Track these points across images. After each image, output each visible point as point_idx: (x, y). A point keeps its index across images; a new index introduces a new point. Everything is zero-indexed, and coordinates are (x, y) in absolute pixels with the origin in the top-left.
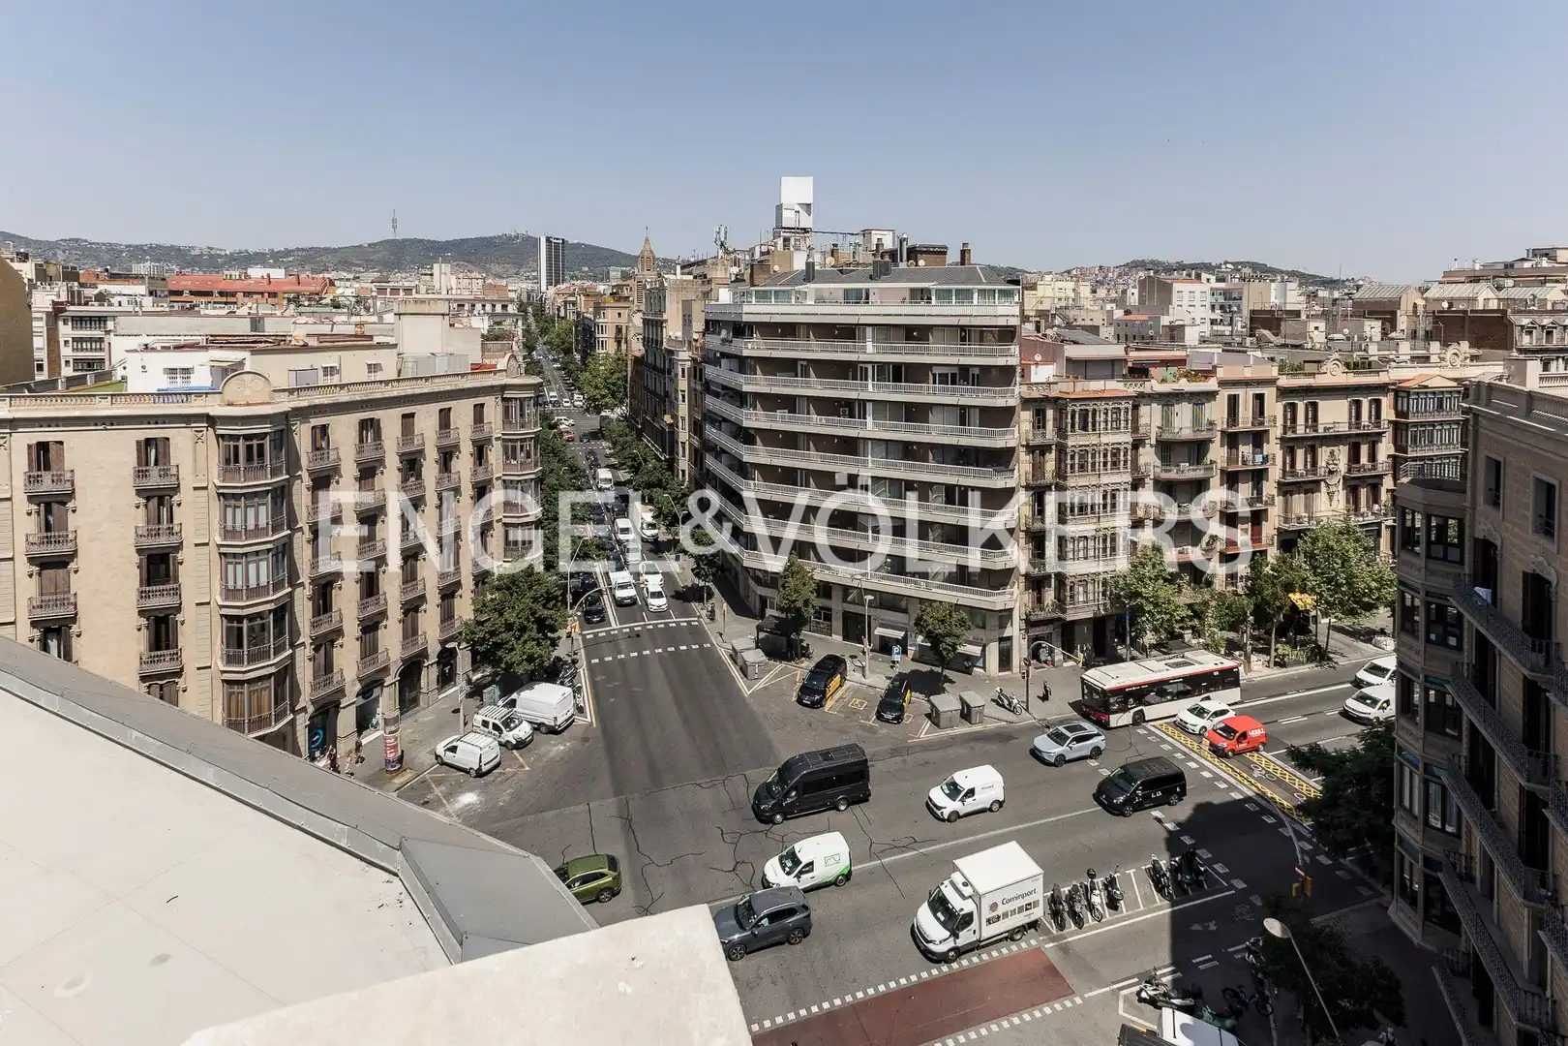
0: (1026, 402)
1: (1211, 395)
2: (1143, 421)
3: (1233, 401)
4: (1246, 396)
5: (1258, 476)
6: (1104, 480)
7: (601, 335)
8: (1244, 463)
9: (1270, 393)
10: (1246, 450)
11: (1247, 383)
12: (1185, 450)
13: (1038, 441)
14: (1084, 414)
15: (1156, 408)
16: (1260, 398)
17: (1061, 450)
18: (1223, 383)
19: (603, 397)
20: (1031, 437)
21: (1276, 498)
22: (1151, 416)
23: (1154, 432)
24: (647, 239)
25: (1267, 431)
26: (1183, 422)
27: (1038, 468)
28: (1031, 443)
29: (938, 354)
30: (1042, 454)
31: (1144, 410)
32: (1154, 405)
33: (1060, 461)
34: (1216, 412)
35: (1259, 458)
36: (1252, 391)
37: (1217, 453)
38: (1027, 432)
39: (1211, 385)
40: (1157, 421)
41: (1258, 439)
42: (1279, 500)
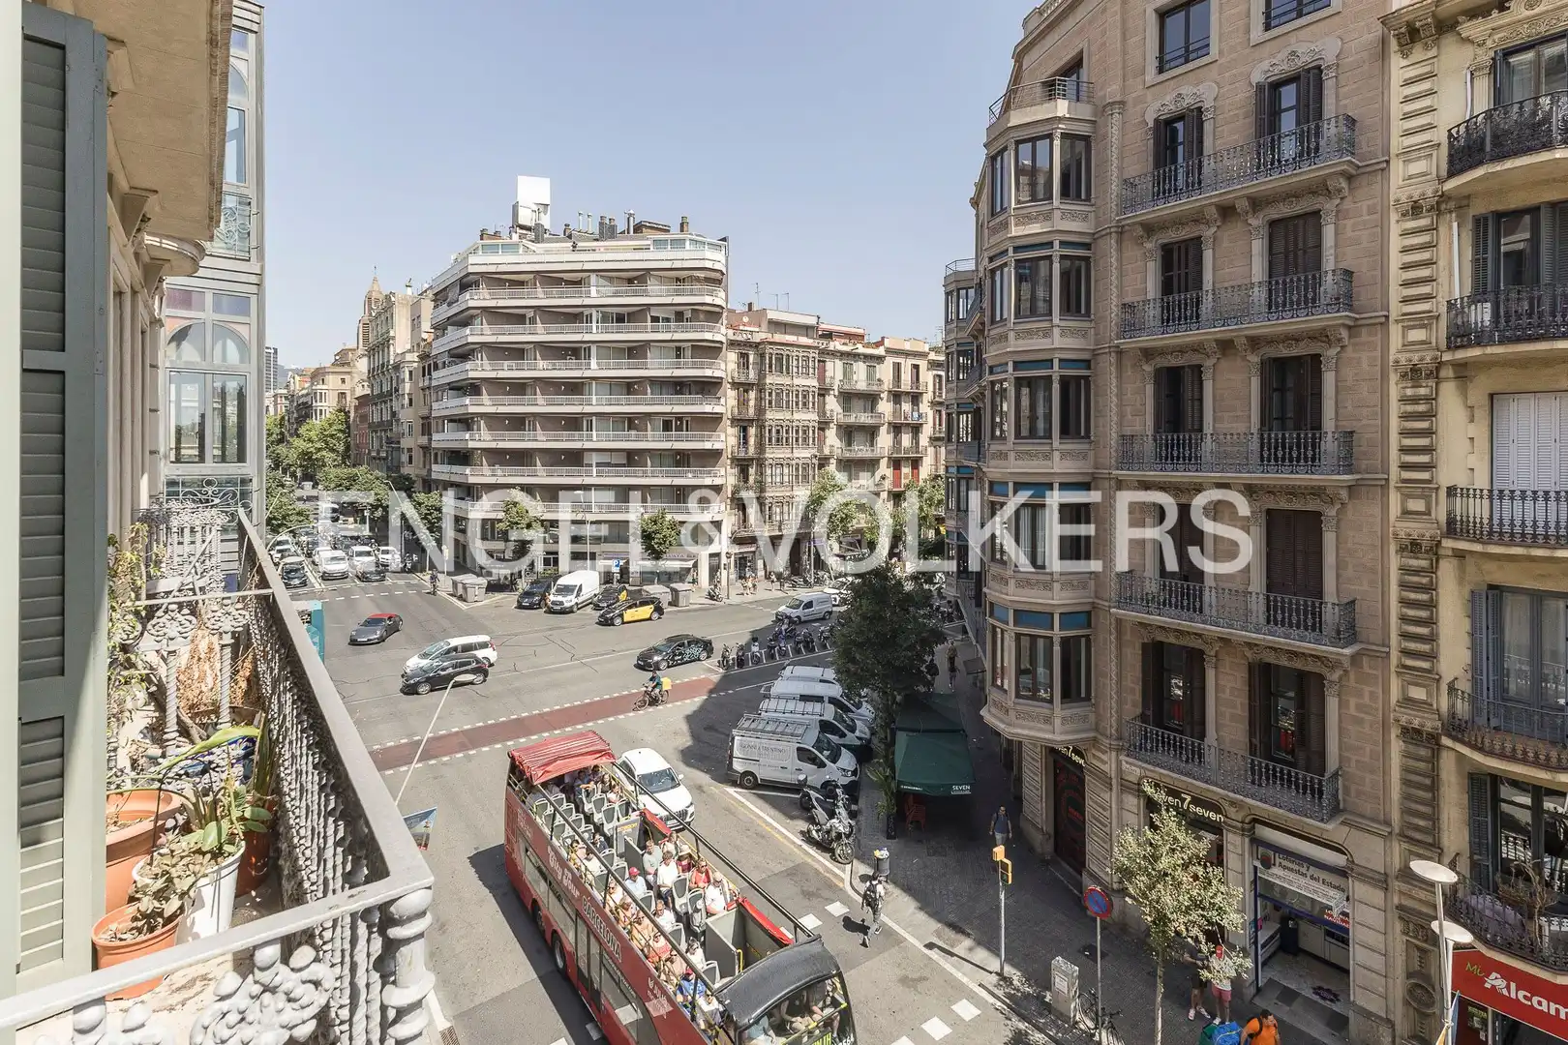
0: (733, 344)
1: (880, 359)
2: (829, 374)
3: (897, 367)
4: (907, 365)
5: (916, 429)
6: (796, 416)
7: (319, 404)
8: (906, 418)
9: (923, 364)
10: (906, 407)
11: (907, 354)
12: (861, 403)
13: (743, 379)
14: (779, 359)
15: (839, 364)
16: (916, 367)
17: (761, 389)
18: (889, 351)
19: (319, 450)
20: (736, 375)
21: (929, 449)
22: (835, 369)
23: (837, 383)
24: (375, 280)
25: (921, 394)
26: (860, 379)
27: (742, 403)
28: (736, 381)
29: (656, 294)
30: (746, 391)
31: (829, 365)
32: (837, 361)
33: (759, 399)
34: (885, 371)
35: (916, 415)
36: (911, 361)
37: (885, 407)
38: (733, 370)
39: (881, 351)
40: (839, 375)
41: (916, 398)
42: (931, 450)
